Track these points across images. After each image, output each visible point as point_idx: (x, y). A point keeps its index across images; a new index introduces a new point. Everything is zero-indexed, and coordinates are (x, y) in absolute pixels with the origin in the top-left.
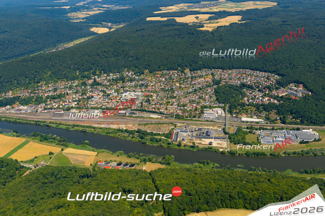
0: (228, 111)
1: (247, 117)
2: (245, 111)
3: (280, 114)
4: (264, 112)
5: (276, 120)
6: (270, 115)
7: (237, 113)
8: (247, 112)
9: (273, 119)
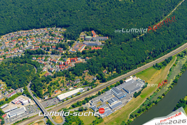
0: (34, 95)
1: (62, 93)
2: (55, 86)
3: (94, 73)
4: (77, 77)
5: (95, 81)
6: (85, 79)
7: (48, 92)
8: (58, 86)
9: (91, 81)
